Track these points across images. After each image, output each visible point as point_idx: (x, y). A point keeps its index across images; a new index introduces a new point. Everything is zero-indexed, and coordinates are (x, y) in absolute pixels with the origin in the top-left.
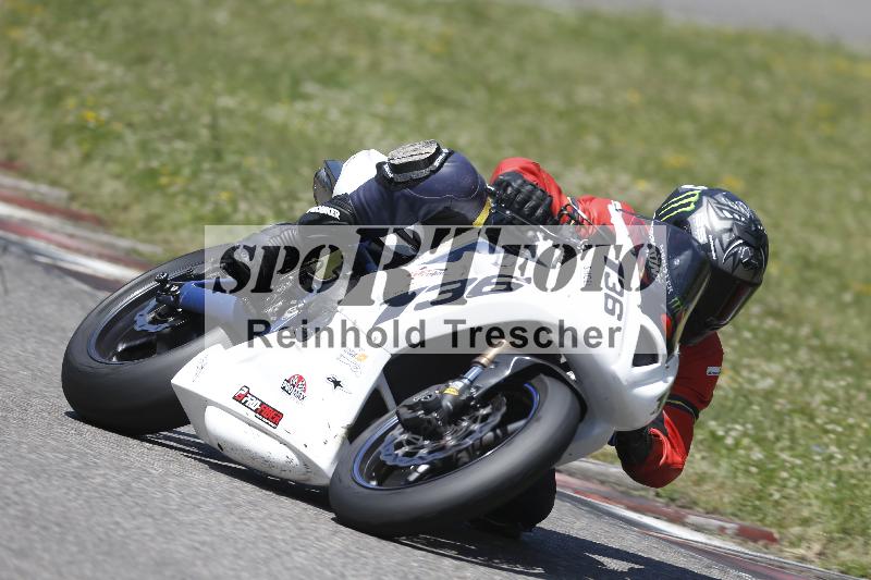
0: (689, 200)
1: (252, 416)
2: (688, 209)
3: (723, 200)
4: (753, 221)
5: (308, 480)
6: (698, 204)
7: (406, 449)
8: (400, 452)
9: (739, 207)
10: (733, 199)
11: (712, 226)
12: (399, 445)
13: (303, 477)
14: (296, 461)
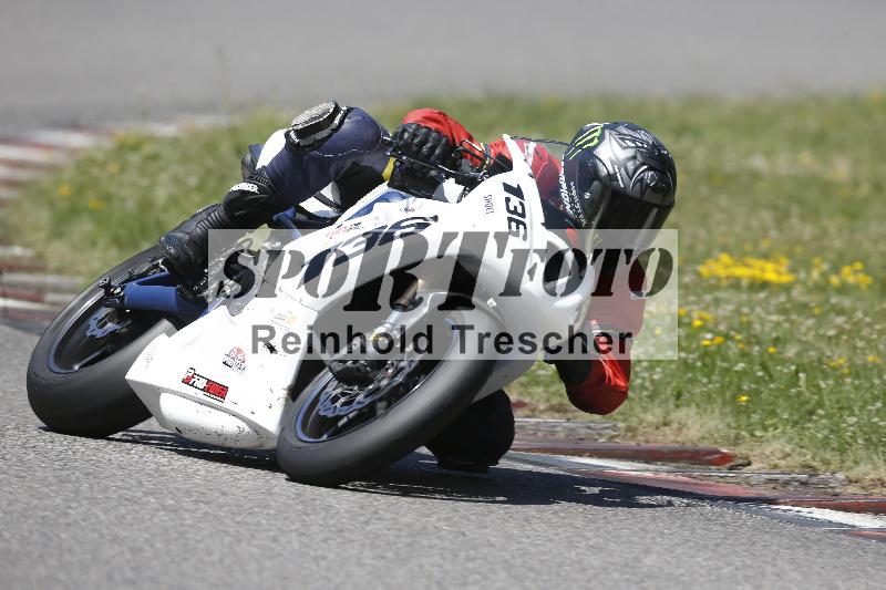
0: (592, 136)
1: (201, 395)
2: (591, 144)
3: (625, 131)
4: (657, 146)
5: (261, 446)
6: (601, 138)
7: (343, 400)
8: (338, 404)
9: (641, 135)
10: (635, 129)
11: (616, 157)
12: (336, 399)
13: (256, 443)
14: (247, 429)
